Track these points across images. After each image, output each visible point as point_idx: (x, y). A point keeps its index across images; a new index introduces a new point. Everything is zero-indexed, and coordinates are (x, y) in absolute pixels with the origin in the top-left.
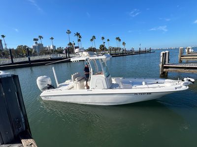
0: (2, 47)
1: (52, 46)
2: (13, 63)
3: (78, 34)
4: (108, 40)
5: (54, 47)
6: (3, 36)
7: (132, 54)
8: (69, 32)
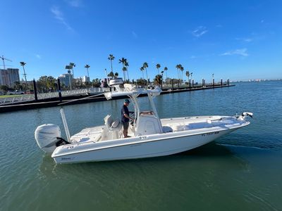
0: (19, 78)
2: (37, 100)
3: (124, 61)
4: (166, 69)
5: (88, 78)
6: (23, 64)
7: (203, 89)
8: (112, 58)
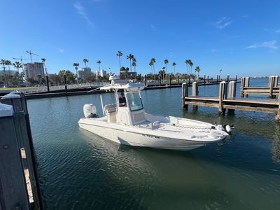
0: (44, 72)
1: (101, 71)
4: (174, 64)
6: (43, 60)
7: (206, 85)
8: (120, 54)
